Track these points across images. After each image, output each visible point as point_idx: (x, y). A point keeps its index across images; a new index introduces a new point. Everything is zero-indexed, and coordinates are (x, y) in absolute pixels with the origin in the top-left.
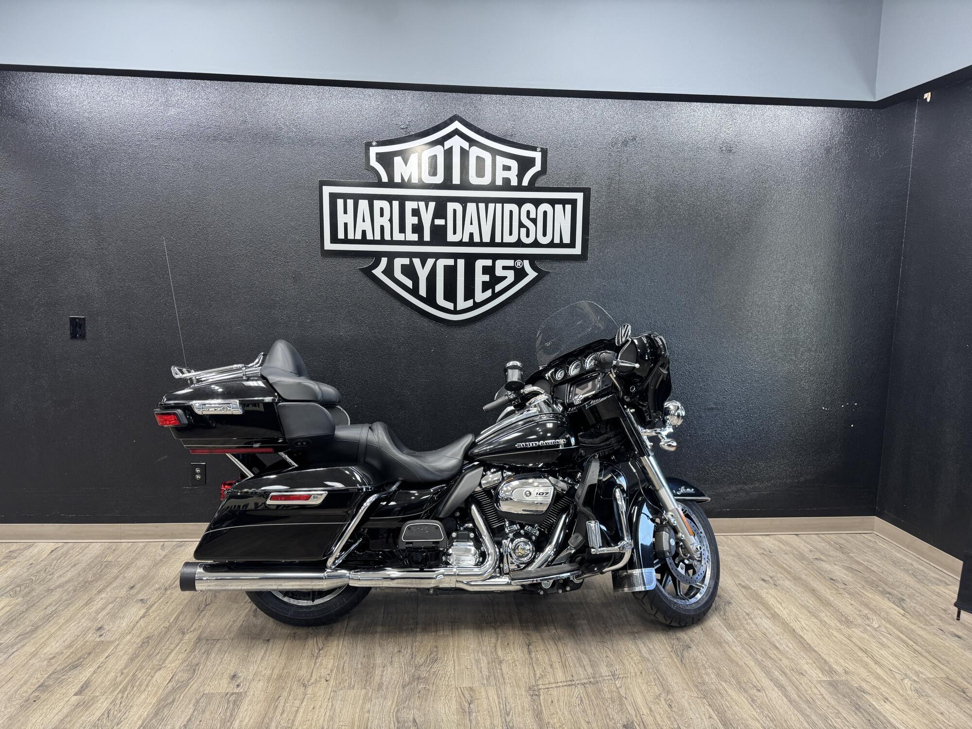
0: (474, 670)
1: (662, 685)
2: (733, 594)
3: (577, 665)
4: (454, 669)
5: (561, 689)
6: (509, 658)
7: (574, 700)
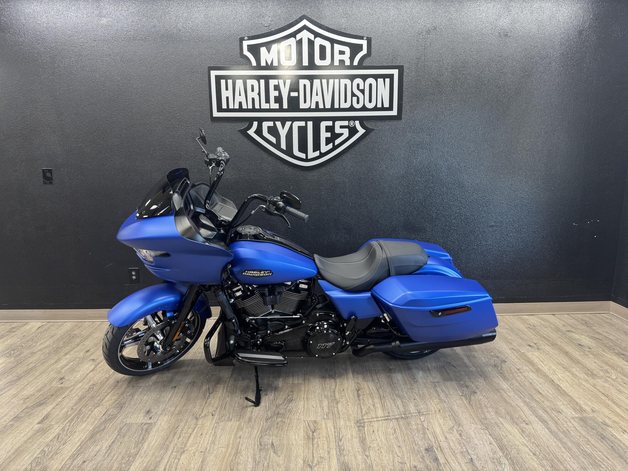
0: (318, 408)
1: (455, 420)
2: (507, 355)
3: (393, 405)
4: (304, 408)
5: (380, 422)
6: (344, 399)
7: (389, 430)
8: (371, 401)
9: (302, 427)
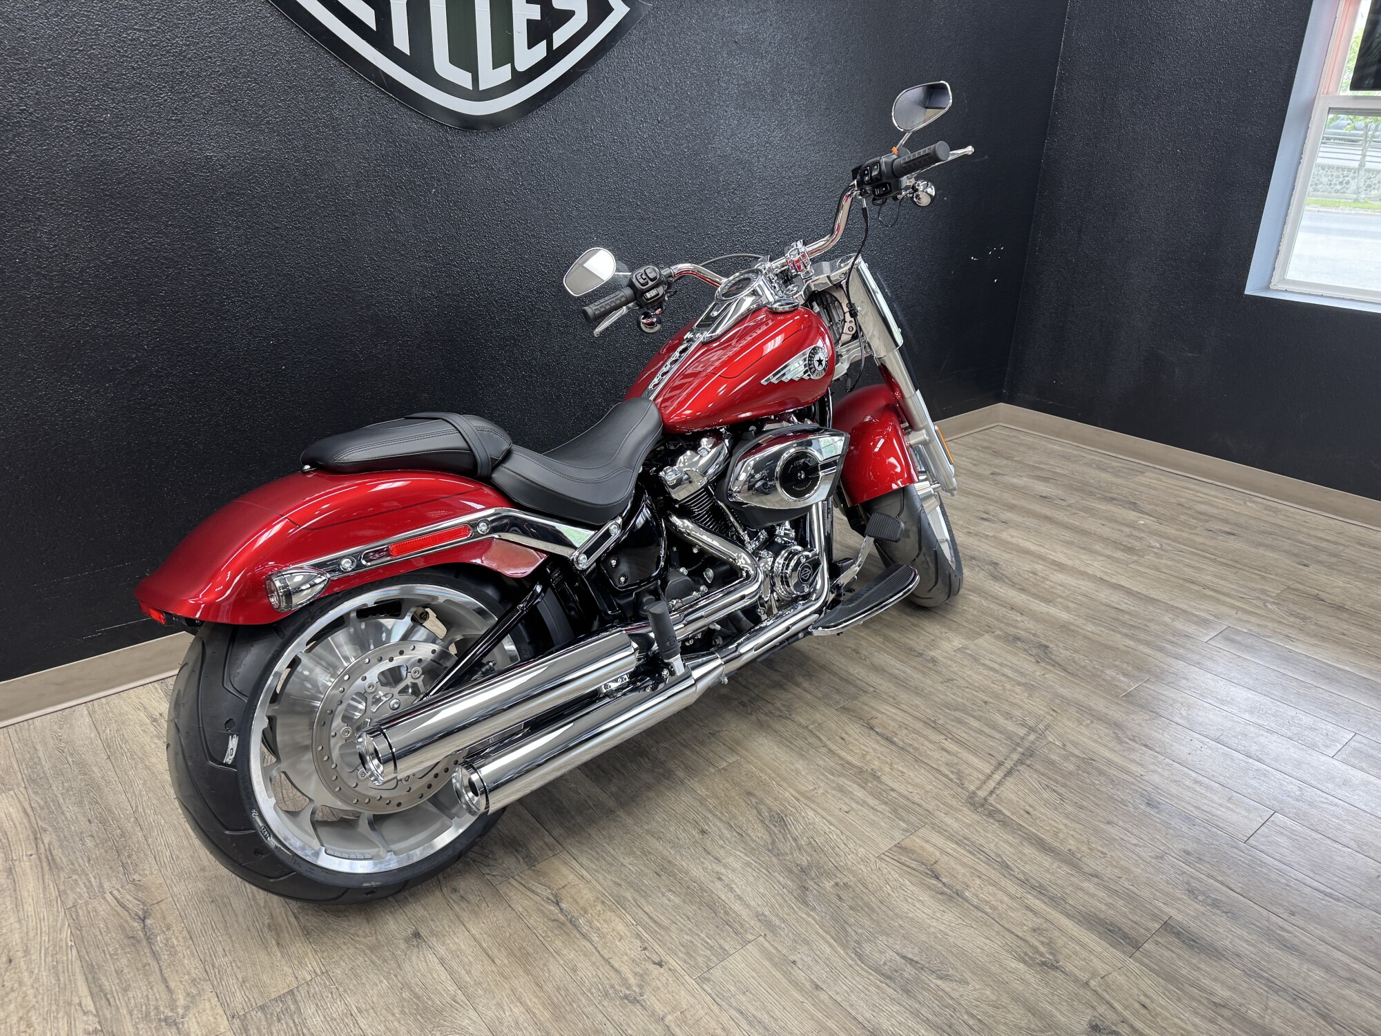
0: (861, 811)
1: (1099, 719)
3: (971, 732)
4: (831, 823)
5: (1010, 785)
6: (876, 762)
7: (1046, 795)
8: (926, 743)
9: (897, 875)
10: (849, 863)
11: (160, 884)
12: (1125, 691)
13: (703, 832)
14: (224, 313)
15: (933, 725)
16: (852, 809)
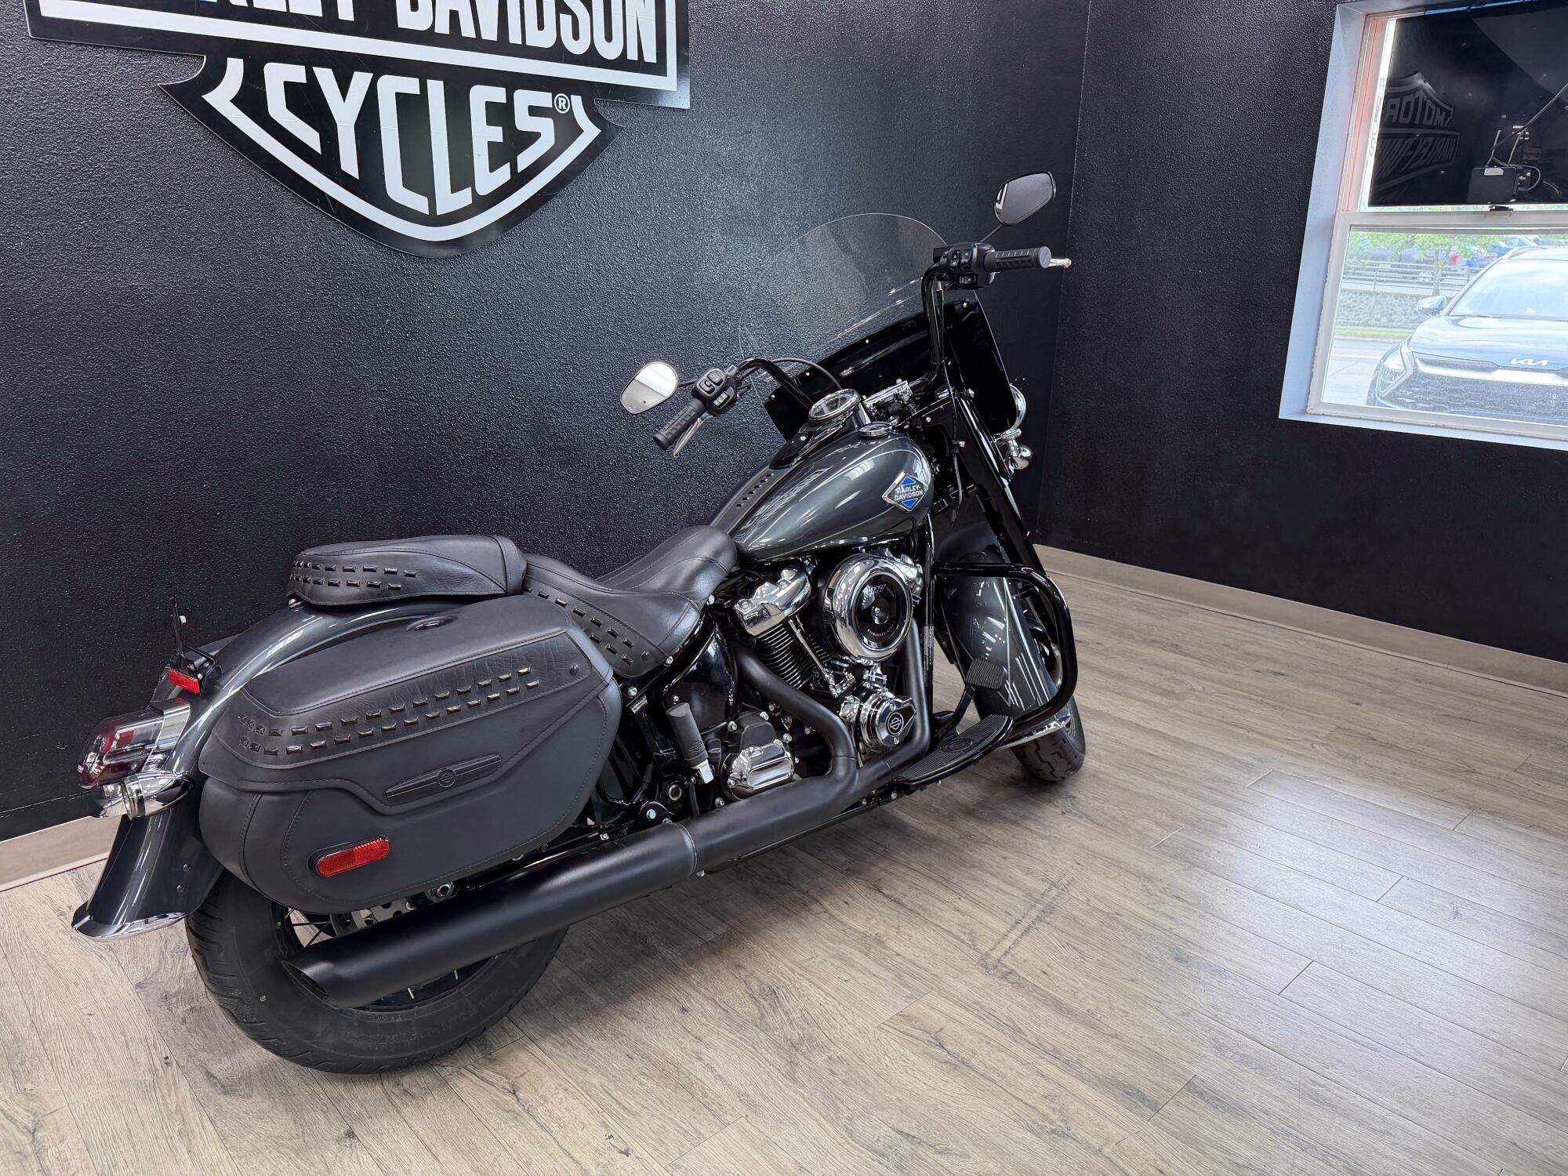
0: (862, 978)
1: (1127, 871)
4: (827, 994)
5: (1026, 944)
6: (882, 927)
7: (1065, 953)
8: (937, 903)
9: (897, 1046)
10: (845, 1035)
11: (56, 1093)
12: (1158, 841)
13: (684, 1010)
14: (151, 454)
15: (946, 884)
16: (853, 977)
